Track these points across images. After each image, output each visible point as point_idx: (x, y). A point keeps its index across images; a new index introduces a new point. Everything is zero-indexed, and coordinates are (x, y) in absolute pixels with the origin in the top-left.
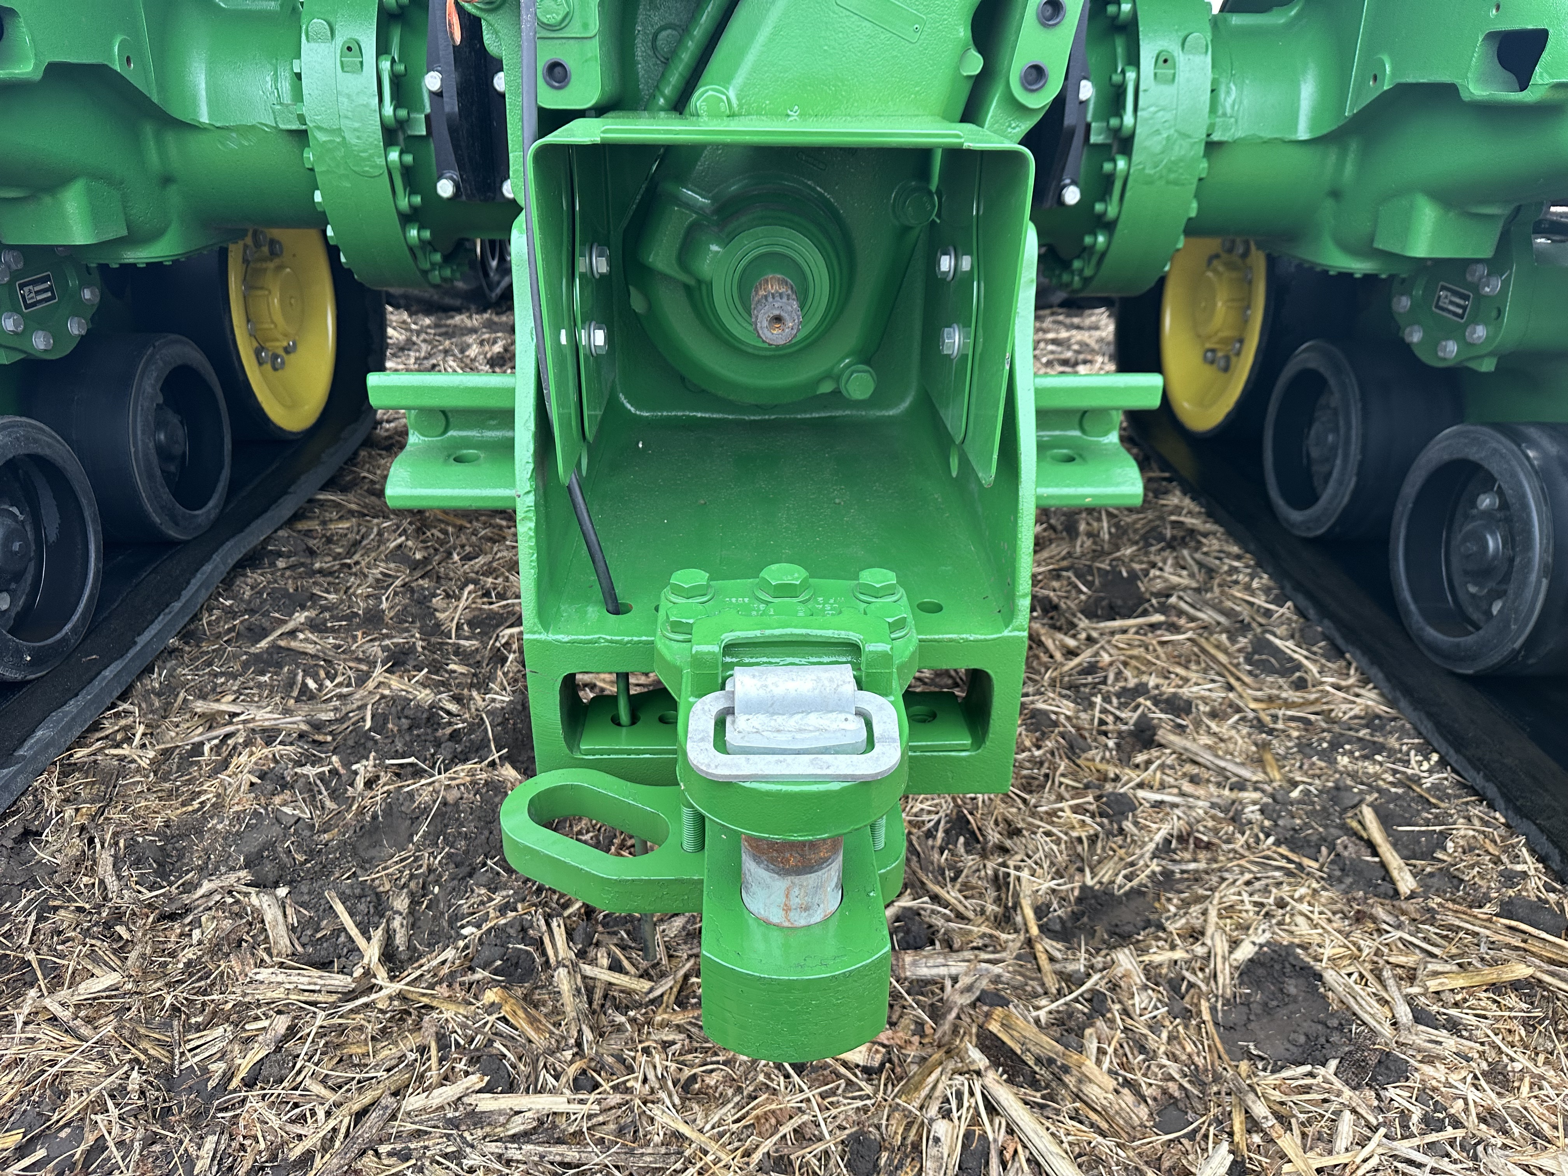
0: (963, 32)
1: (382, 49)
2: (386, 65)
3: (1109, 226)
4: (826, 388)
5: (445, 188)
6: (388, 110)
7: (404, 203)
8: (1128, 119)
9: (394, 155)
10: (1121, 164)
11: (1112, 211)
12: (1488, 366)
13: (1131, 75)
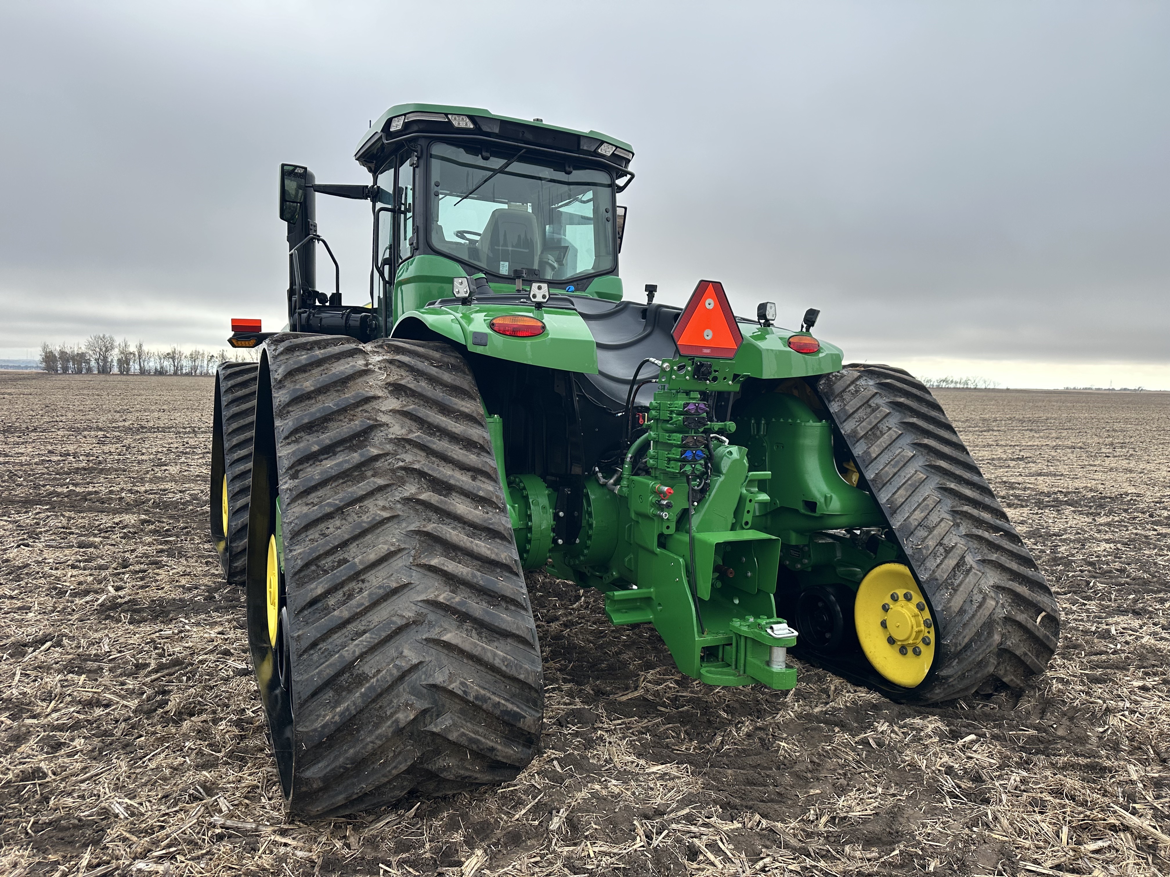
0: (732, 516)
1: (551, 507)
2: (552, 510)
5: (561, 542)
7: (550, 546)
9: (550, 534)
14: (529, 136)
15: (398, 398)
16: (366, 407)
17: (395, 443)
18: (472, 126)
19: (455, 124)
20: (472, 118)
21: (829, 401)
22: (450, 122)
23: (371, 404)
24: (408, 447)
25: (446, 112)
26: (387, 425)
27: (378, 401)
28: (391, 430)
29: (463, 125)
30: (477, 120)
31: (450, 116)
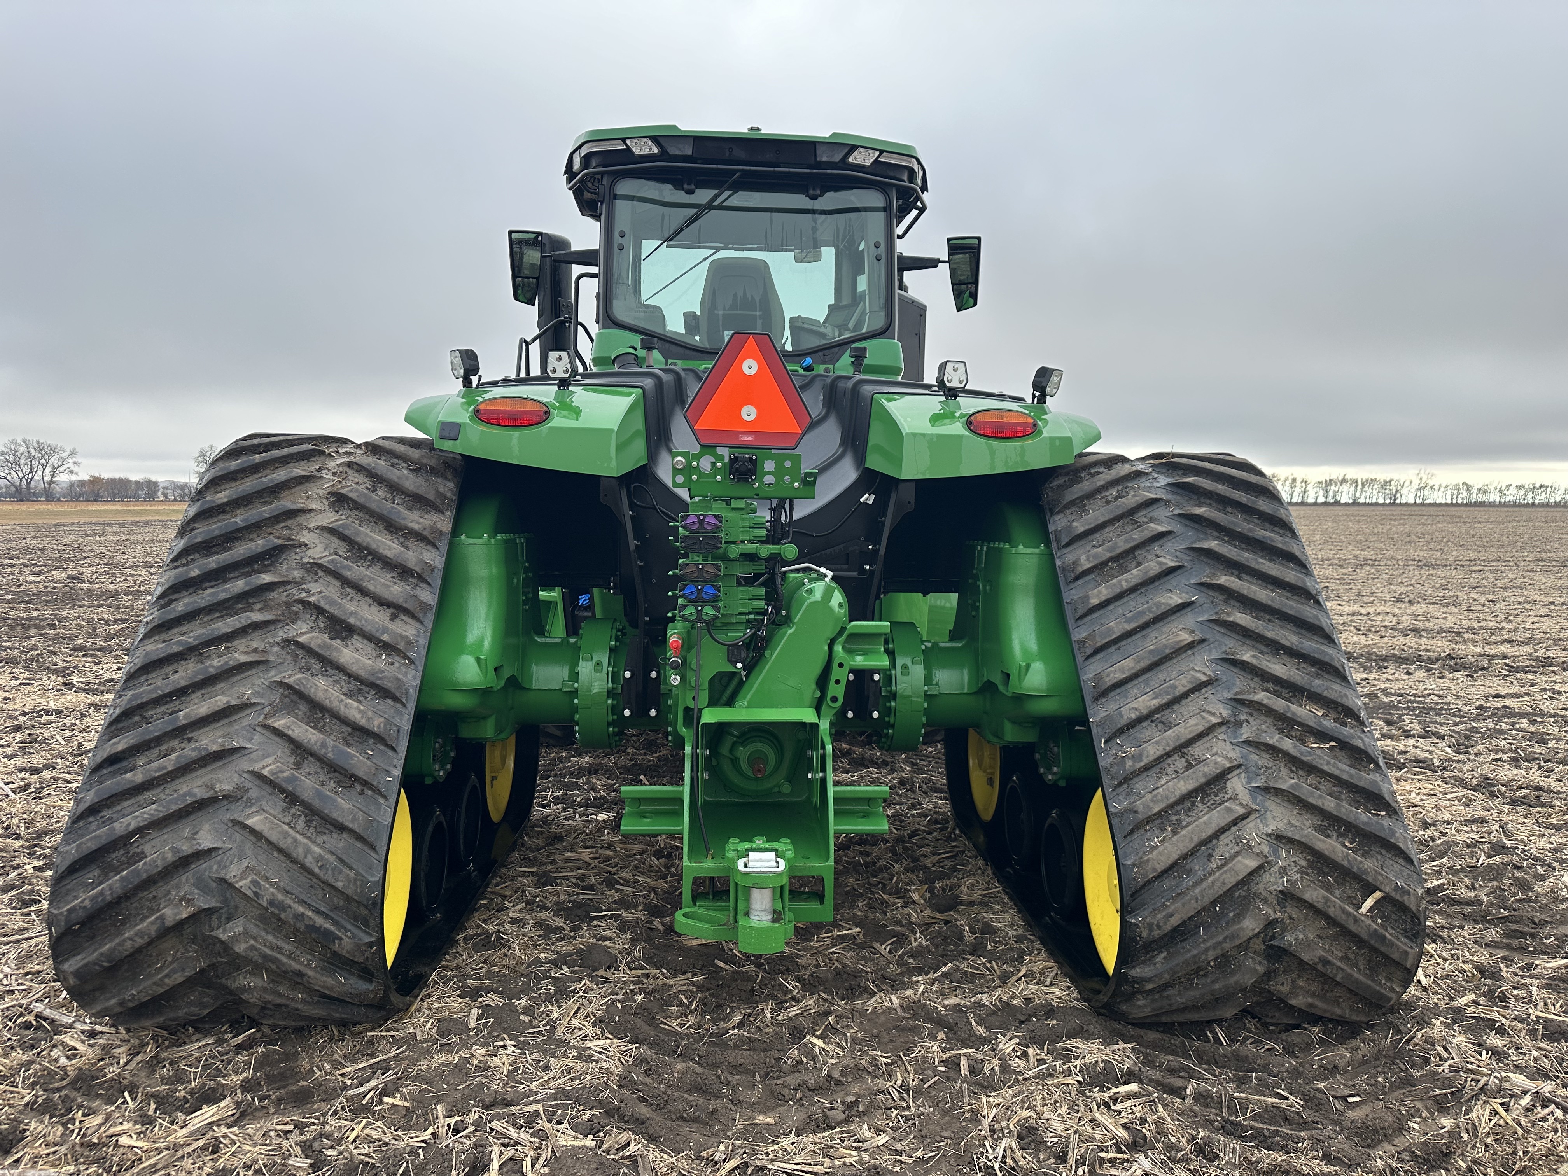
0: (814, 686)
1: (609, 664)
2: (611, 669)
3: (893, 726)
4: (776, 790)
5: (627, 713)
6: (610, 685)
7: (610, 719)
8: (893, 688)
9: (610, 702)
10: (893, 704)
11: (892, 721)
12: (1062, 783)
13: (893, 672)
14: (739, 153)
15: (337, 512)
16: (289, 523)
17: (306, 569)
18: (656, 151)
19: (637, 151)
20: (655, 139)
21: (1052, 514)
22: (629, 149)
23: (298, 519)
24: (321, 574)
25: (623, 136)
26: (306, 545)
27: (308, 516)
28: (309, 553)
29: (646, 151)
30: (661, 140)
31: (628, 142)
